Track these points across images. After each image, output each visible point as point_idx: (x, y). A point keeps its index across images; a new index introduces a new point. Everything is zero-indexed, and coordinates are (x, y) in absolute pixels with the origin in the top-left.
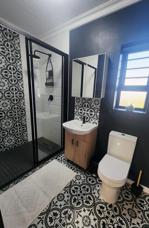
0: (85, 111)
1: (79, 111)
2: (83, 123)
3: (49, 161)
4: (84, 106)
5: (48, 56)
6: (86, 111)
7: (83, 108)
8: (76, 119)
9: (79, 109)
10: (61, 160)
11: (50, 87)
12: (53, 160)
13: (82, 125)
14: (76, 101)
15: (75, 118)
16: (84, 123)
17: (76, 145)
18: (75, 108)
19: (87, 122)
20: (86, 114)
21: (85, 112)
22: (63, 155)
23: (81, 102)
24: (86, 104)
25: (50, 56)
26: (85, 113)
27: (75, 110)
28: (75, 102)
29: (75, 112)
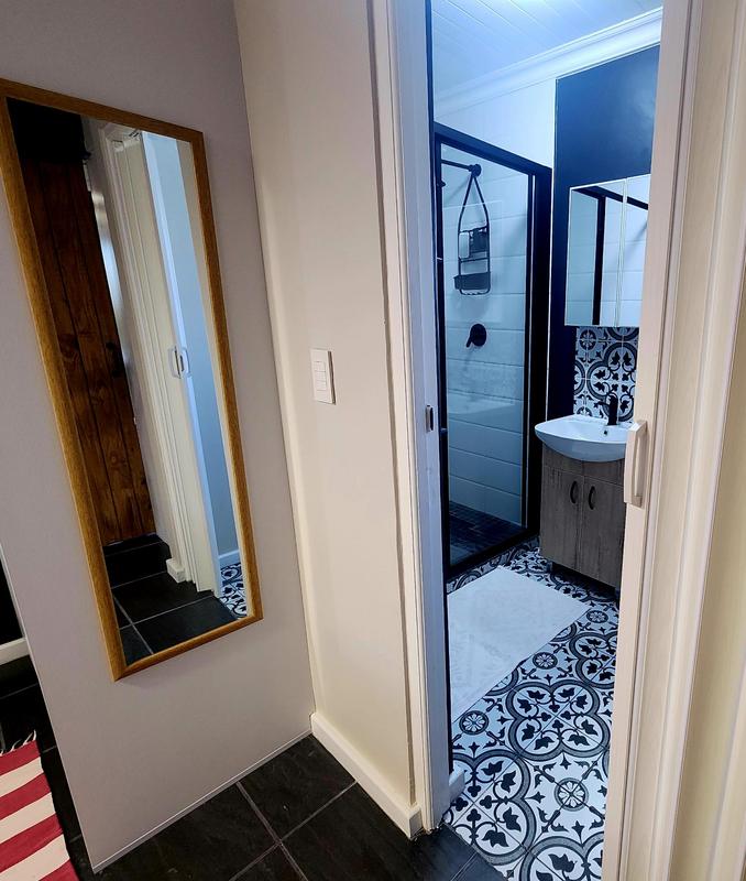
0: (616, 377)
1: (594, 380)
2: (609, 424)
3: (482, 570)
4: (610, 360)
5: (468, 173)
6: (620, 377)
7: (609, 368)
8: (579, 413)
9: (590, 371)
10: (527, 569)
11: (476, 291)
12: (495, 566)
13: (606, 433)
14: (581, 343)
15: (576, 408)
16: (612, 422)
17: (587, 502)
18: (577, 369)
19: (622, 419)
20: (620, 388)
21: (615, 382)
22: (530, 554)
23: (598, 348)
24: (622, 351)
25: (475, 171)
26: (615, 387)
27: (578, 378)
28: (578, 346)
29: (576, 387)
